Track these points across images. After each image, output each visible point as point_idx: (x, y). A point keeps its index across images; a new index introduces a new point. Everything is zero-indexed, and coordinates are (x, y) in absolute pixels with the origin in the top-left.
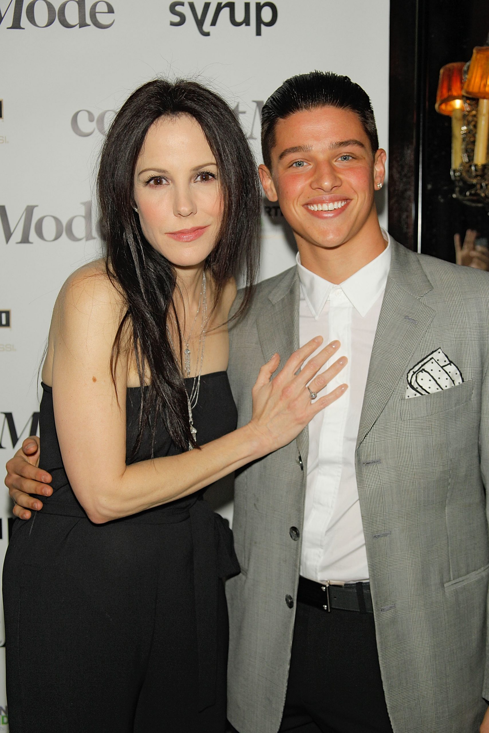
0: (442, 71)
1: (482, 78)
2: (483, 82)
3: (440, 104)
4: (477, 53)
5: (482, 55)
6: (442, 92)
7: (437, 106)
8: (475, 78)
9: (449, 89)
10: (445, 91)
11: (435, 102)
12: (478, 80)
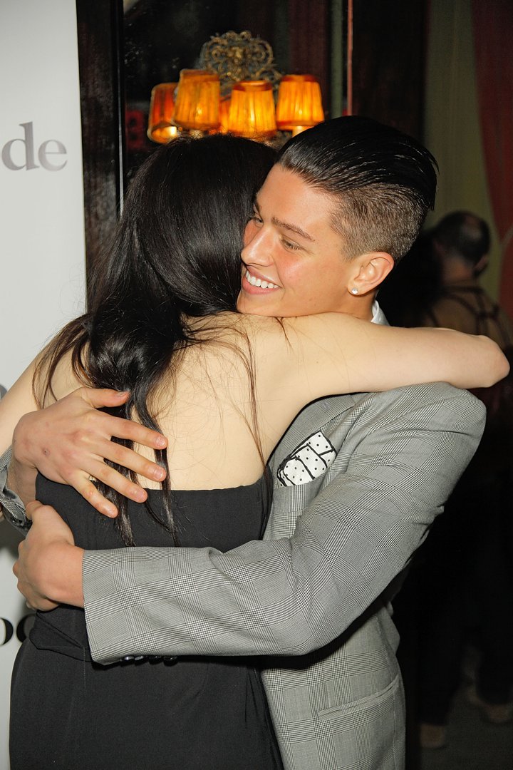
0: (153, 92)
1: (190, 105)
2: (192, 111)
3: (154, 130)
4: (185, 77)
5: (189, 80)
6: (154, 117)
7: (149, 132)
8: (184, 105)
9: (162, 115)
10: (157, 114)
11: (146, 127)
12: (186, 108)
